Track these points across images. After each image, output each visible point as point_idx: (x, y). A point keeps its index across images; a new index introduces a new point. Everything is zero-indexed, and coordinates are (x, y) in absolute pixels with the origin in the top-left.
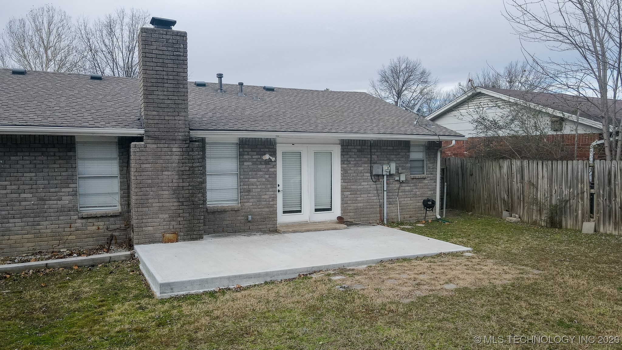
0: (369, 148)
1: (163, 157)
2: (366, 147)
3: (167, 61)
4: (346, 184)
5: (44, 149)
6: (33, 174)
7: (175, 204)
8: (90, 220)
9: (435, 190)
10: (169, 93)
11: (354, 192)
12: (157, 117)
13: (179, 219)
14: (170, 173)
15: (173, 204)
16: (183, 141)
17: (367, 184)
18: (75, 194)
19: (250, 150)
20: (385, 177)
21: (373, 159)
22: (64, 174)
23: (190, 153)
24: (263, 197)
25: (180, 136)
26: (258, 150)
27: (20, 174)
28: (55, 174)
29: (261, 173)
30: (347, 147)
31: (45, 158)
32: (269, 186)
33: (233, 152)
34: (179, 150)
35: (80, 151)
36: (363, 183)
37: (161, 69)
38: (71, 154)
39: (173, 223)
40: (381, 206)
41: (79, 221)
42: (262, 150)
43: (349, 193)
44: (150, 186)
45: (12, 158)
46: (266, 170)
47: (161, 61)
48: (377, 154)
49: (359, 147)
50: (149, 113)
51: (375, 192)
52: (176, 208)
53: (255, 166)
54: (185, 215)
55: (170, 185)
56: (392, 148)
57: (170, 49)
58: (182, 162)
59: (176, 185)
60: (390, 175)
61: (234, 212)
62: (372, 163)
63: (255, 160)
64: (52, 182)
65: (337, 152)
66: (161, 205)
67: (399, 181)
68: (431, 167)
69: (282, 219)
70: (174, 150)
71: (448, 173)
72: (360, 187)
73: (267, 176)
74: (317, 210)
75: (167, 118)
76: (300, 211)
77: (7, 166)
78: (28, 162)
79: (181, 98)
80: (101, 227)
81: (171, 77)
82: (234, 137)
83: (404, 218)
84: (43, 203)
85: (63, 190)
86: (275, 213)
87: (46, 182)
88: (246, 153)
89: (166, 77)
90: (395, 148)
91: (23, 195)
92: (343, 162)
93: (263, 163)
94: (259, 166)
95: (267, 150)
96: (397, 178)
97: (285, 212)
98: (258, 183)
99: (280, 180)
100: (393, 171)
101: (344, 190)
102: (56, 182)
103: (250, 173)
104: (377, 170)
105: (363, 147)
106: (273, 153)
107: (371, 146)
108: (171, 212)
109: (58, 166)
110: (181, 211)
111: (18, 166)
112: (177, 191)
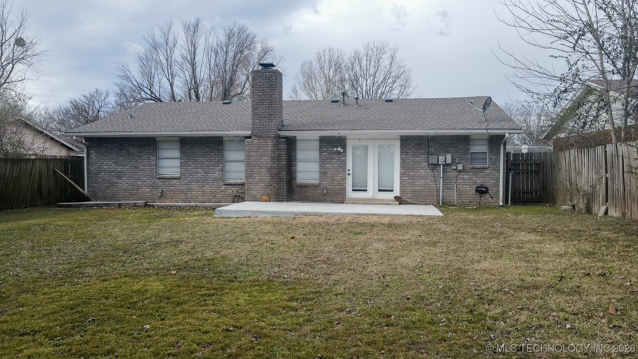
0: (427, 142)
1: (262, 148)
2: (424, 141)
3: (265, 89)
4: (404, 171)
5: (208, 145)
6: (203, 159)
8: (229, 186)
9: (498, 179)
10: (267, 108)
11: (412, 178)
12: (259, 124)
13: (271, 187)
14: (266, 158)
15: (267, 178)
16: (274, 138)
17: (424, 172)
18: (223, 170)
19: (326, 144)
20: (442, 166)
21: (430, 151)
22: (216, 159)
23: (278, 145)
24: (335, 178)
25: (272, 134)
26: (333, 144)
27: (197, 158)
28: (213, 159)
29: (335, 161)
30: (405, 141)
31: (208, 150)
32: (340, 170)
34: (271, 143)
35: (227, 146)
36: (420, 171)
37: (262, 94)
38: (220, 147)
39: (267, 190)
40: (438, 190)
41: (223, 186)
43: (407, 178)
44: (254, 166)
45: (194, 149)
46: (338, 158)
47: (262, 89)
48: (434, 147)
49: (417, 142)
50: (255, 121)
51: (433, 178)
52: (269, 180)
53: (330, 156)
54: (274, 185)
55: (266, 165)
56: (450, 142)
57: (267, 81)
58: (273, 151)
59: (269, 165)
60: (446, 165)
61: (314, 187)
62: (429, 154)
63: (330, 151)
65: (396, 145)
66: (260, 178)
67: (456, 169)
68: (494, 159)
69: (350, 194)
72: (418, 174)
73: (339, 163)
74: (380, 190)
75: (265, 124)
76: (366, 190)
77: (191, 154)
78: (201, 152)
79: (273, 111)
80: (234, 191)
81: (267, 98)
82: (316, 135)
83: (463, 202)
84: (206, 175)
85: (216, 168)
86: (344, 190)
87: (208, 163)
88: (324, 147)
89: (264, 99)
90: (453, 142)
91: (198, 170)
92: (402, 153)
93: (336, 154)
94: (333, 156)
95: (339, 144)
97: (353, 190)
98: (332, 168)
99: (349, 166)
100: (449, 161)
101: (402, 175)
102: (213, 163)
103: (326, 161)
104: (433, 159)
105: (421, 141)
106: (344, 146)
108: (266, 182)
109: (214, 154)
110: (272, 183)
111: (196, 154)
112: (269, 170)
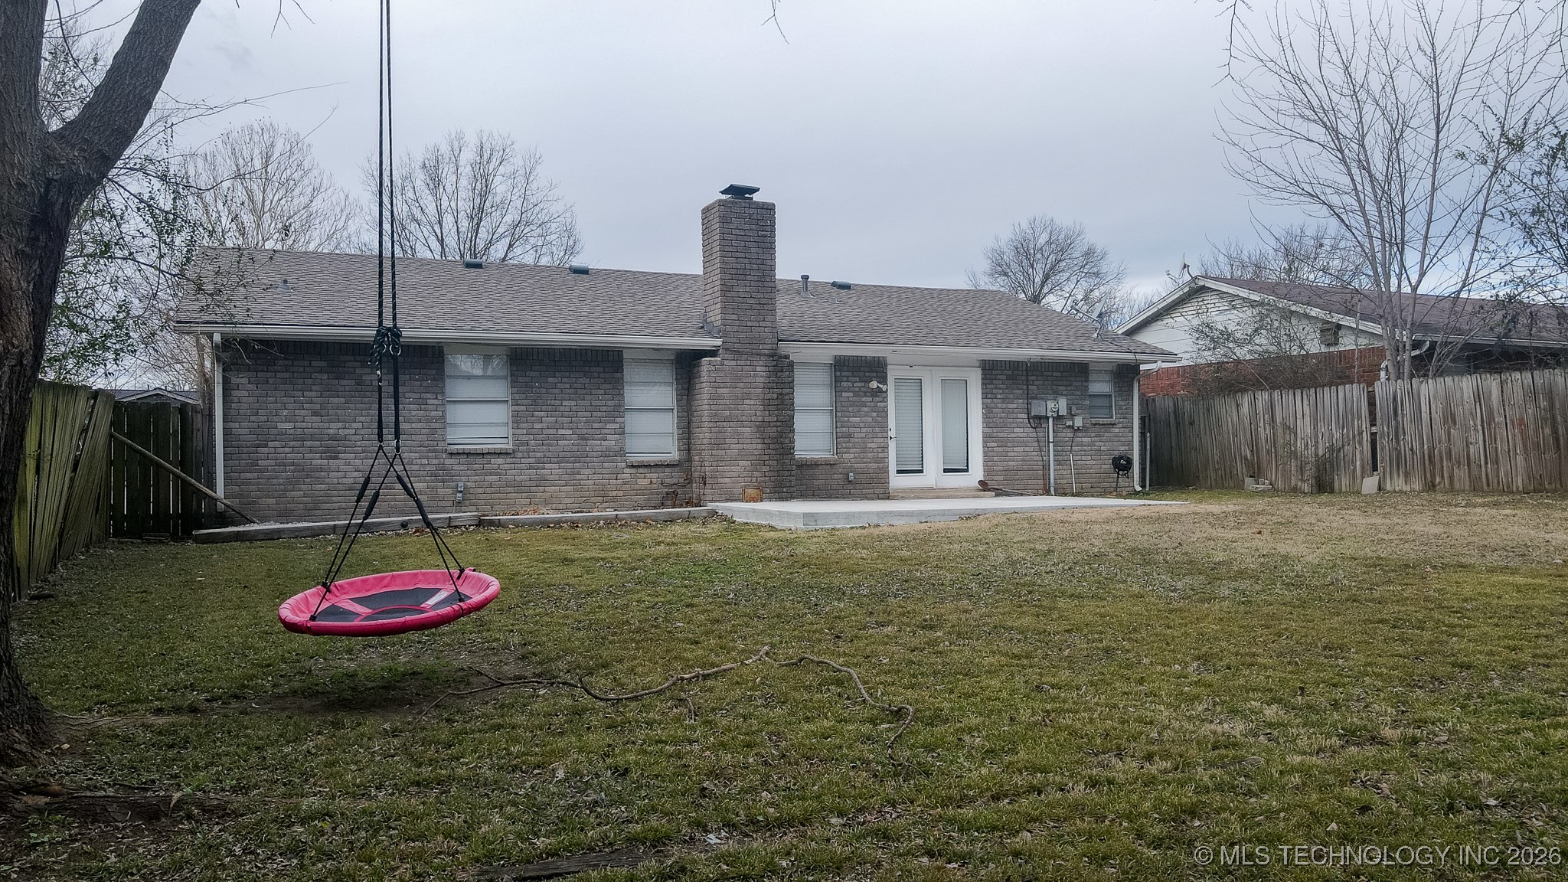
0: (1025, 372)
1: (745, 380)
2: (1021, 373)
3: (749, 244)
4: (990, 430)
5: (587, 369)
6: (574, 403)
7: (759, 446)
8: (641, 470)
9: (1130, 444)
10: (754, 289)
11: (1004, 443)
12: (737, 323)
13: (765, 469)
14: (752, 402)
15: (755, 446)
16: (770, 356)
17: (1022, 431)
18: (622, 432)
19: (850, 374)
20: (1051, 420)
21: (1030, 392)
22: (609, 403)
23: (779, 374)
24: (869, 445)
25: (766, 349)
26: (862, 374)
27: (559, 402)
28: (599, 403)
29: (866, 409)
30: (990, 372)
31: (588, 380)
32: (877, 430)
33: (824, 377)
34: (764, 369)
35: (629, 373)
36: (1015, 430)
37: (743, 255)
38: (618, 375)
39: (756, 474)
40: (1046, 467)
41: (627, 470)
42: (867, 374)
43: (995, 444)
44: (727, 420)
45: (550, 380)
46: (872, 404)
47: (743, 244)
48: (1036, 383)
49: (1010, 373)
50: (728, 317)
51: (1036, 444)
52: (760, 452)
53: (857, 399)
54: (771, 463)
55: (753, 418)
56: (1059, 374)
57: (753, 227)
58: (767, 387)
59: (760, 419)
60: (1058, 418)
61: (828, 467)
62: (1029, 397)
63: (857, 389)
64: (595, 414)
65: (975, 379)
66: (741, 447)
67: (1072, 427)
68: (1124, 407)
69: (897, 481)
70: (758, 369)
71: (1152, 424)
72: (1012, 435)
73: (875, 414)
74: (946, 471)
75: (749, 324)
76: (921, 471)
77: (544, 391)
78: (568, 386)
79: (766, 296)
80: (654, 481)
81: (755, 267)
82: (827, 353)
83: (1082, 489)
84: (584, 443)
85: (608, 426)
86: (885, 470)
87: (589, 414)
88: (845, 379)
89: (748, 267)
90: (1064, 374)
91: (561, 432)
92: (985, 395)
93: (869, 394)
94: (863, 399)
95: (875, 374)
96: (1069, 423)
97: (899, 472)
98: (862, 425)
99: (892, 423)
100: (1063, 412)
101: (987, 438)
102: (599, 414)
103: (850, 409)
104: (1038, 409)
105: (1015, 372)
106: (883, 380)
107: (1026, 370)
108: (754, 457)
109: (602, 392)
110: (767, 457)
111: (556, 391)
112: (761, 428)
